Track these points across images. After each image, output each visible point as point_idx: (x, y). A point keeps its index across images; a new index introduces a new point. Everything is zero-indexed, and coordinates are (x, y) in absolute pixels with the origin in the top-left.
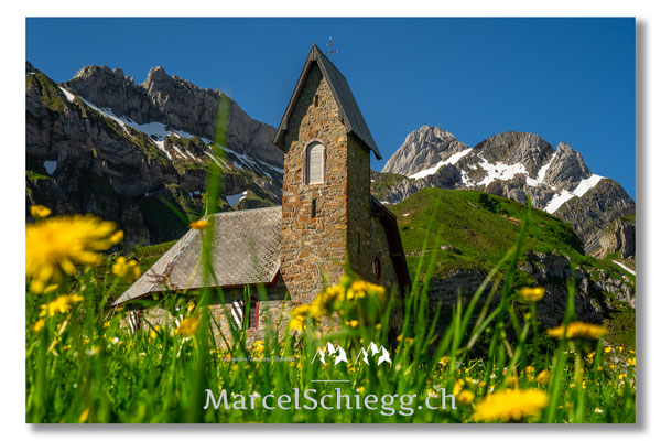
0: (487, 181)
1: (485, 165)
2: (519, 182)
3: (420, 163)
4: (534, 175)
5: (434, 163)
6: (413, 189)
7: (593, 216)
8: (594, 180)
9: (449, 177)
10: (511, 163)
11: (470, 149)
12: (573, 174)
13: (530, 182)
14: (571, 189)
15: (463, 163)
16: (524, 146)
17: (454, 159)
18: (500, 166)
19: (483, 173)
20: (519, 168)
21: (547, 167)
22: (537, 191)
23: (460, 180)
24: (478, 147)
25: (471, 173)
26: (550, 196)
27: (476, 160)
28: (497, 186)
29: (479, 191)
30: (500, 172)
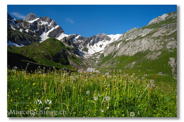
0: (42, 24)
1: (41, 21)
2: (47, 25)
3: (30, 20)
4: (49, 24)
5: (33, 20)
6: (31, 25)
7: (57, 32)
8: (58, 26)
9: (36, 23)
10: (45, 22)
11: (38, 19)
12: (55, 25)
13: (48, 25)
14: (54, 27)
15: (38, 20)
16: (47, 19)
17: (36, 20)
19: (41, 23)
20: (47, 23)
21: (50, 23)
22: (49, 27)
23: (37, 24)
24: (40, 18)
25: (39, 23)
26: (51, 28)
27: (40, 21)
28: (43, 26)
29: (41, 26)
30: (44, 23)
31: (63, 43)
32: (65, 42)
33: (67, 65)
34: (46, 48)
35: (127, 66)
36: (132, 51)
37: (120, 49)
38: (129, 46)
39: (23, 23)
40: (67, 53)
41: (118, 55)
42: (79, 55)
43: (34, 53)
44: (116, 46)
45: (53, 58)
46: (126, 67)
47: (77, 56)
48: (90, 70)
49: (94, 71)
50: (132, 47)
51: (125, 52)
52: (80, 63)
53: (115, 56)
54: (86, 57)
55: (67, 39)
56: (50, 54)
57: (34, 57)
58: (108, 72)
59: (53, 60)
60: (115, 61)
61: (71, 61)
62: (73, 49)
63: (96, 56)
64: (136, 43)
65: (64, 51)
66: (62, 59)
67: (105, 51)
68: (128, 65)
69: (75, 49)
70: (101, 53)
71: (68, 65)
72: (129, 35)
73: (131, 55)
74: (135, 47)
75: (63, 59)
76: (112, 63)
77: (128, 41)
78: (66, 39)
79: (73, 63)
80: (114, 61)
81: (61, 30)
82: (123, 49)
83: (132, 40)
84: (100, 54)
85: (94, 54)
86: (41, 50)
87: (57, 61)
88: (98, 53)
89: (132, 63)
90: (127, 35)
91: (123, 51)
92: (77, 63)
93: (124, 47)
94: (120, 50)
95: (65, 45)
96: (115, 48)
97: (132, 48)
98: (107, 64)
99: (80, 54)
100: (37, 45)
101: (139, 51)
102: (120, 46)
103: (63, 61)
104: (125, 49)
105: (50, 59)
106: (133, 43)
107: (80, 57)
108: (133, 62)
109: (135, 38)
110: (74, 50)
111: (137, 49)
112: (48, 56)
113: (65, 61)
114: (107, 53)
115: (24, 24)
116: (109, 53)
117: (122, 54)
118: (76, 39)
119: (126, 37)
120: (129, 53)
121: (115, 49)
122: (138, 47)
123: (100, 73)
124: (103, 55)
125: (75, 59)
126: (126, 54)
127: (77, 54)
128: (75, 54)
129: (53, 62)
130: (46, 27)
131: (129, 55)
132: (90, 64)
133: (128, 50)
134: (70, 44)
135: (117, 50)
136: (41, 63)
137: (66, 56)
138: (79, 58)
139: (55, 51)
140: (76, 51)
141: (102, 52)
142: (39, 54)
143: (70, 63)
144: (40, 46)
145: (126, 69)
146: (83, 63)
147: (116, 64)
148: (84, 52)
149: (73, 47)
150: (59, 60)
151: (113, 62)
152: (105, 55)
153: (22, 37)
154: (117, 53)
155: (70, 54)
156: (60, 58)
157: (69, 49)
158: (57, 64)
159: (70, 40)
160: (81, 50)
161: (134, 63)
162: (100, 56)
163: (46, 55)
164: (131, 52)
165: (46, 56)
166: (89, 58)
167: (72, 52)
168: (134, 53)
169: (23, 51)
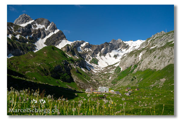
0: (37, 28)
1: (37, 24)
2: (43, 29)
3: (23, 22)
4: (46, 28)
5: (26, 22)
6: (23, 29)
7: (57, 38)
8: (58, 30)
9: (29, 26)
10: (42, 25)
11: (33, 21)
12: (54, 29)
13: (46, 29)
14: (54, 32)
15: (32, 23)
16: (45, 22)
17: (30, 22)
18: (40, 25)
19: (36, 26)
20: (43, 26)
21: (49, 27)
22: (47, 31)
23: (31, 27)
24: (35, 20)
25: (34, 26)
26: (49, 33)
27: (35, 23)
28: (39, 30)
29: (35, 30)
30: (40, 26)
31: (65, 52)
32: (68, 51)
33: (70, 83)
34: (43, 60)
35: (153, 84)
36: (159, 63)
37: (142, 60)
38: (155, 57)
39: (12, 27)
40: (70, 65)
41: (140, 69)
42: (86, 68)
43: (27, 67)
44: (137, 57)
45: (51, 73)
46: (153, 86)
47: (83, 70)
48: (102, 89)
49: (107, 91)
50: (161, 58)
51: (150, 65)
52: (87, 79)
53: (135, 70)
54: (95, 72)
55: (70, 47)
56: (47, 67)
57: (27, 72)
58: (127, 92)
59: (52, 76)
60: (136, 76)
61: (76, 77)
62: (78, 61)
63: (109, 70)
64: (166, 53)
65: (66, 64)
66: (63, 74)
67: (122, 64)
68: (156, 83)
69: (80, 60)
70: (116, 65)
71: (72, 83)
72: (155, 41)
73: (159, 69)
74: (164, 58)
75: (65, 74)
76: (132, 80)
77: (154, 50)
78: (68, 48)
79: (78, 80)
80: (134, 77)
81: (62, 36)
82: (147, 61)
83: (159, 49)
84: (115, 67)
85: (106, 68)
86: (36, 63)
87: (57, 77)
88: (112, 65)
89: (161, 80)
90: (151, 41)
91: (147, 63)
92: (84, 80)
93: (148, 58)
94: (143, 62)
95: (67, 56)
96: (135, 58)
97: (159, 60)
98: (124, 81)
99: (88, 67)
100: (31, 55)
101: (169, 63)
102: (142, 57)
103: (65, 77)
104: (150, 60)
105: (48, 74)
106: (161, 53)
107: (87, 71)
108: (162, 78)
109: (163, 45)
110: (80, 62)
111: (167, 61)
112: (45, 70)
113: (68, 78)
114: (124, 66)
115: (15, 28)
116: (127, 66)
117: (146, 68)
118: (82, 48)
119: (151, 44)
120: (155, 66)
121: (135, 60)
122: (168, 58)
123: (116, 93)
124: (118, 68)
125: (81, 74)
126: (152, 67)
127: (83, 67)
128: (80, 68)
129: (52, 79)
130: (42, 32)
131: (156, 68)
132: (101, 82)
133: (154, 62)
134: (74, 54)
135: (138, 61)
136: (36, 79)
137: (68, 70)
138: (86, 73)
139: (54, 63)
140: (83, 64)
141: (118, 65)
142: (33, 67)
143: (75, 80)
144: (34, 56)
145: (153, 88)
146: (92, 80)
147: (138, 81)
148: (93, 65)
149: (78, 58)
150: (60, 76)
151: (134, 79)
152: (121, 69)
153: (11, 45)
154: (138, 67)
155: (75, 67)
156: (61, 73)
157: (72, 60)
158: (57, 80)
159: (73, 48)
160: (88, 62)
161: (163, 80)
162: (115, 70)
163: (43, 68)
164: (158, 65)
165: (42, 71)
166: (100, 73)
167: (77, 64)
168: (162, 66)
169: (12, 64)
